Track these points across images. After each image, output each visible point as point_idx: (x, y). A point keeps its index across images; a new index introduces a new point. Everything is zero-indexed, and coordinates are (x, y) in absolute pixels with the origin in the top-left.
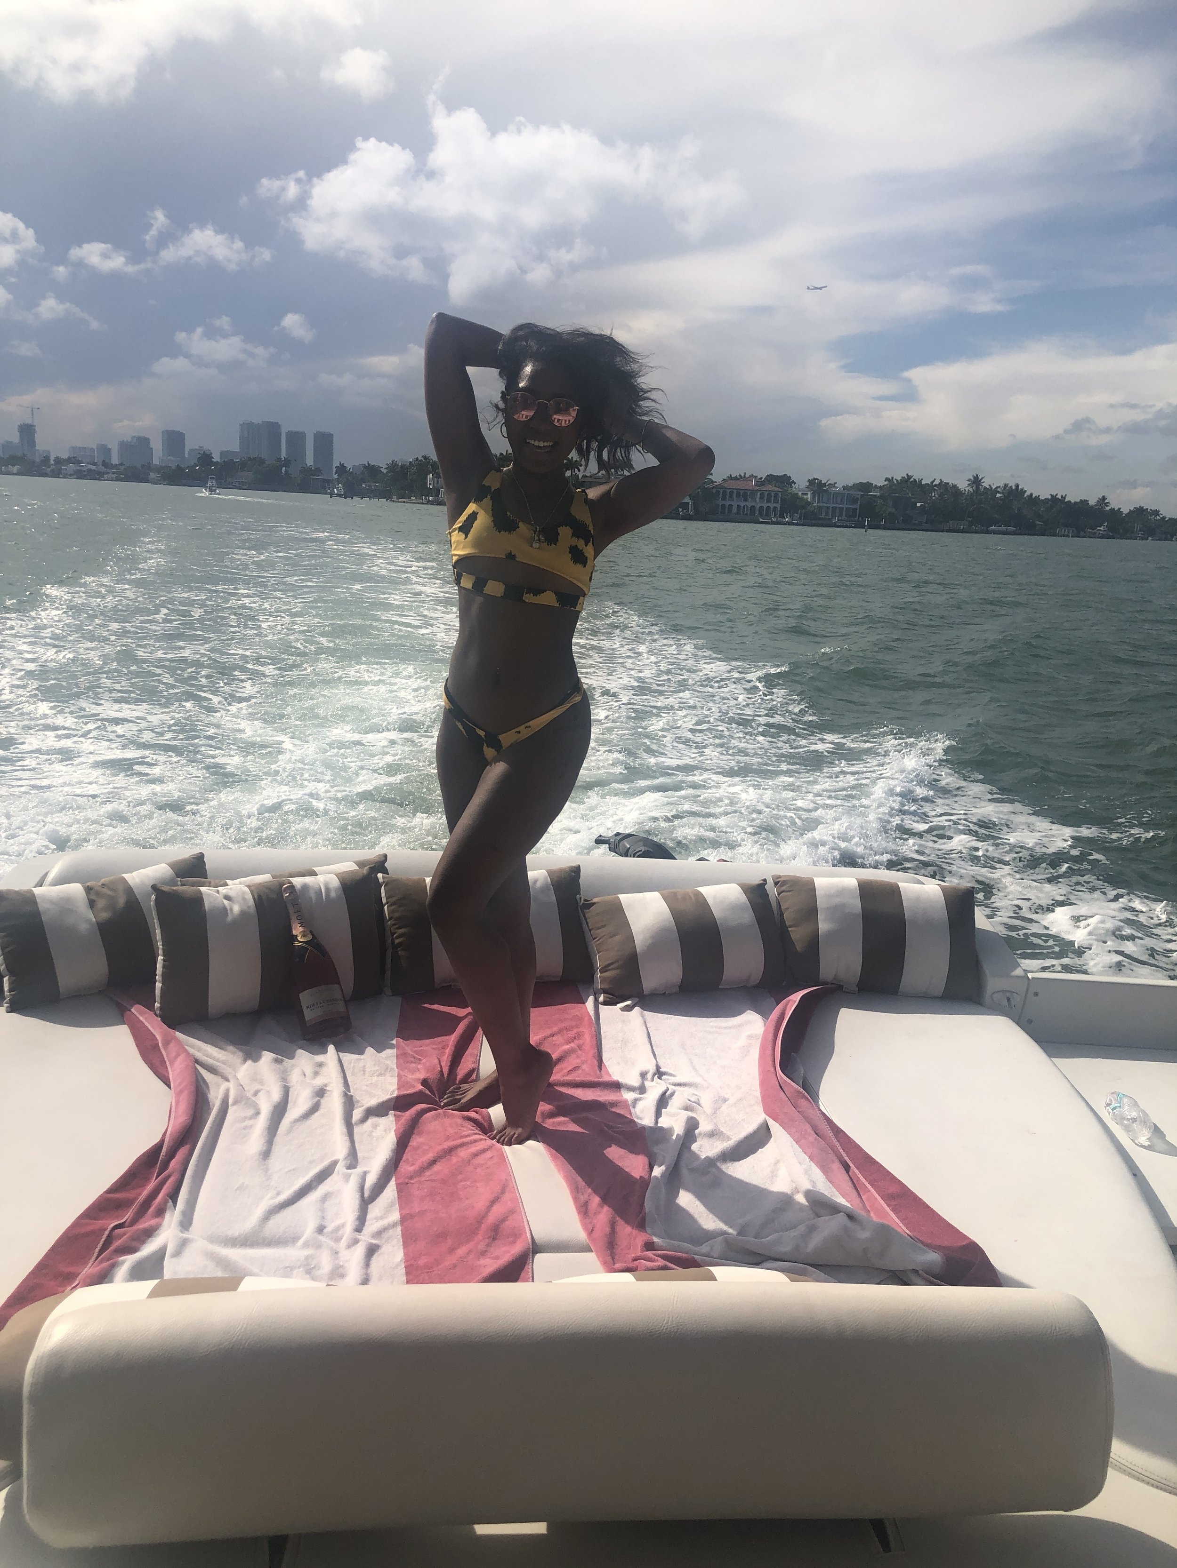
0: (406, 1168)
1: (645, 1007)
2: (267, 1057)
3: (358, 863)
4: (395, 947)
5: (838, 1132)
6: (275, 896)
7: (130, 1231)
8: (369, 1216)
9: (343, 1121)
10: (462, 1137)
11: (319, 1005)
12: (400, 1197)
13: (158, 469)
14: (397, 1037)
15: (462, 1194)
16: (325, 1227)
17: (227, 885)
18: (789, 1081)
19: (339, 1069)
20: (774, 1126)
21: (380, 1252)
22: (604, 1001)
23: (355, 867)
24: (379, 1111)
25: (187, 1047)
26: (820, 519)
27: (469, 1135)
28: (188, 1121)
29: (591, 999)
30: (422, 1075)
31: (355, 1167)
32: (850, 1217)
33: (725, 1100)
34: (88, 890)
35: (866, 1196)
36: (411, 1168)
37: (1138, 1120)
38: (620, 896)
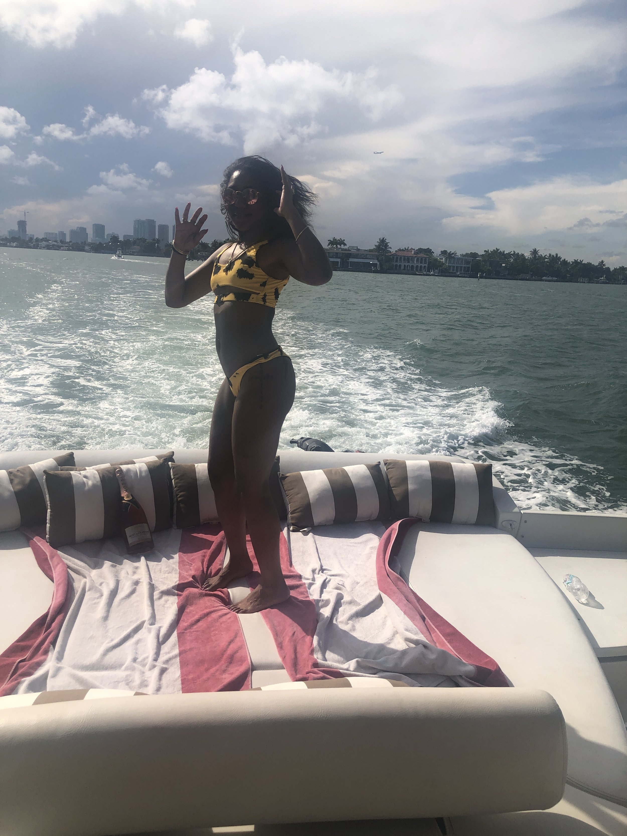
0: (183, 624)
1: (314, 534)
2: (107, 564)
3: (158, 457)
4: (178, 502)
5: (419, 600)
6: (112, 476)
7: (28, 663)
8: (162, 652)
9: (148, 598)
10: (214, 607)
11: (136, 535)
12: (179, 640)
13: (89, 245)
14: (180, 552)
15: (213, 638)
16: (137, 659)
17: (86, 470)
18: (392, 571)
19: (147, 570)
20: (385, 597)
21: (167, 672)
22: (293, 530)
23: (157, 459)
24: (167, 593)
25: (63, 560)
27: (218, 606)
28: (63, 601)
29: (286, 529)
30: (193, 573)
31: (154, 624)
32: (426, 647)
33: (358, 583)
34: (10, 473)
35: (434, 634)
36: (186, 624)
37: (581, 589)
38: (301, 472)
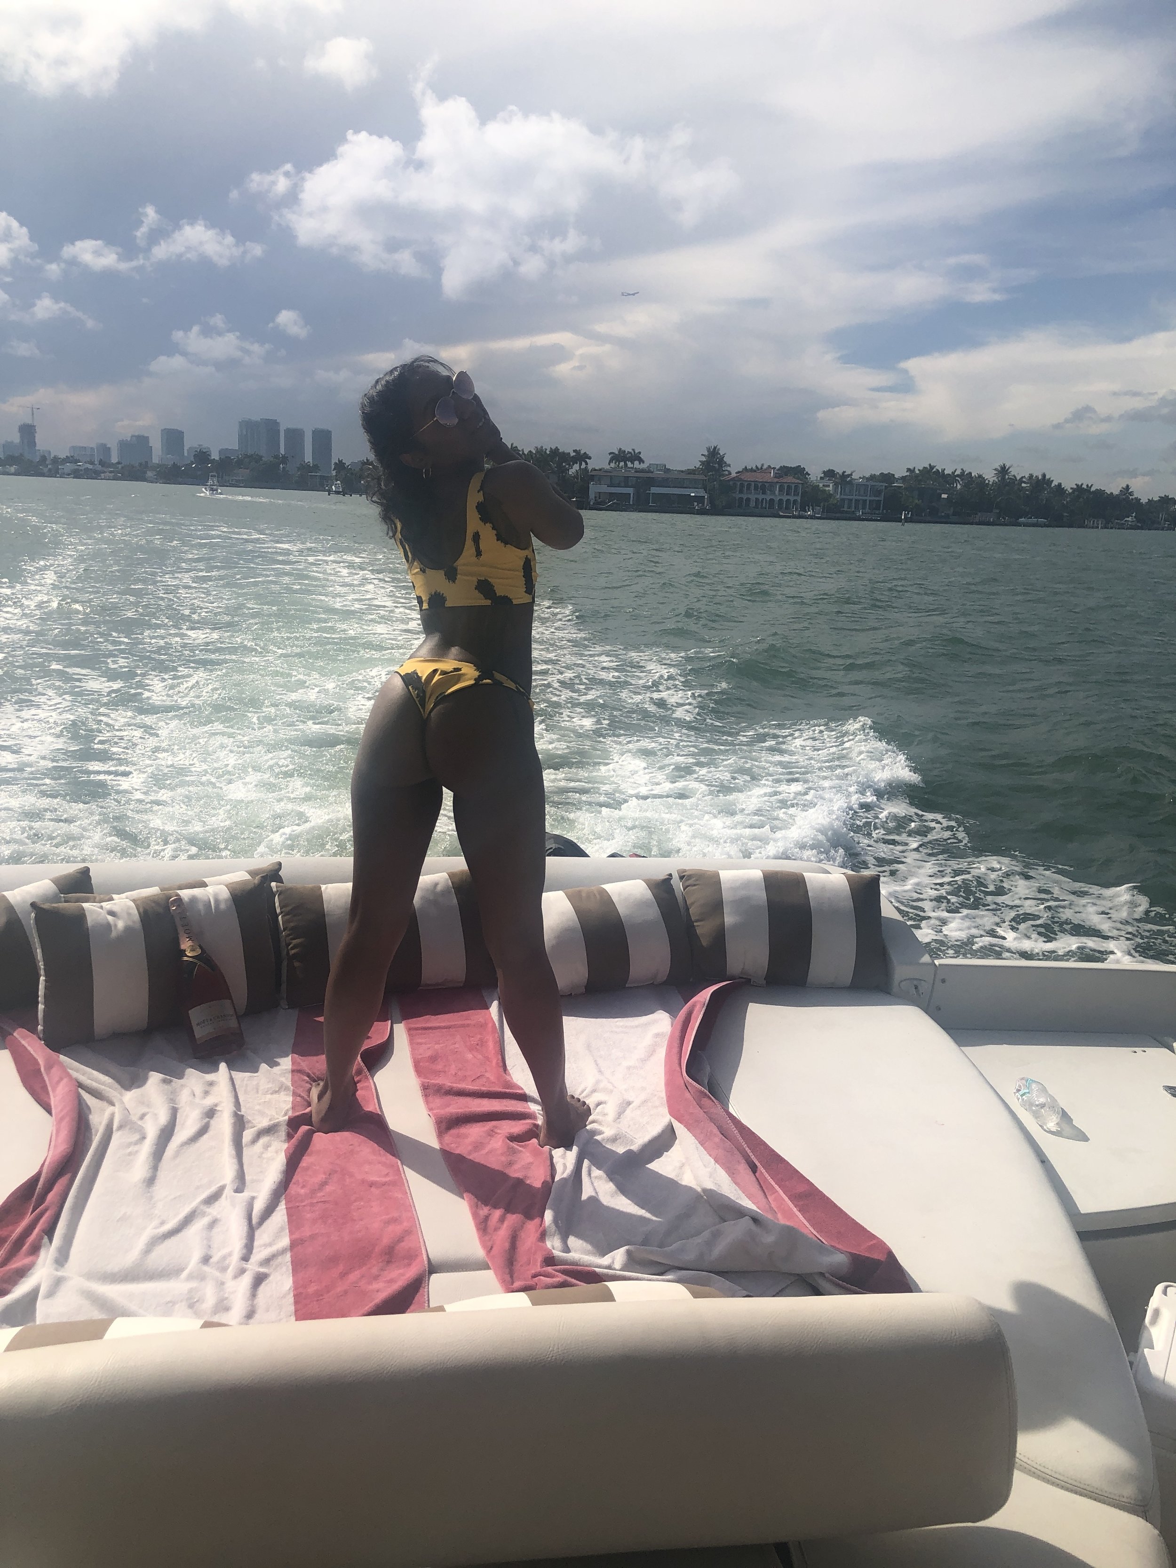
0: (297, 1189)
2: (155, 1078)
3: (251, 873)
4: (290, 958)
6: (161, 911)
8: (257, 1243)
9: (231, 1143)
11: (210, 1022)
12: (290, 1220)
13: (154, 468)
14: (293, 1053)
15: (356, 1215)
16: (211, 1257)
17: (113, 900)
18: (695, 1084)
19: (230, 1087)
20: (679, 1128)
21: (268, 1280)
23: (247, 877)
24: (269, 1132)
25: (70, 1071)
26: (843, 512)
28: (68, 1150)
31: (242, 1191)
32: (756, 1220)
33: (629, 1103)
35: (773, 1196)
36: (302, 1191)
37: (1047, 1105)
